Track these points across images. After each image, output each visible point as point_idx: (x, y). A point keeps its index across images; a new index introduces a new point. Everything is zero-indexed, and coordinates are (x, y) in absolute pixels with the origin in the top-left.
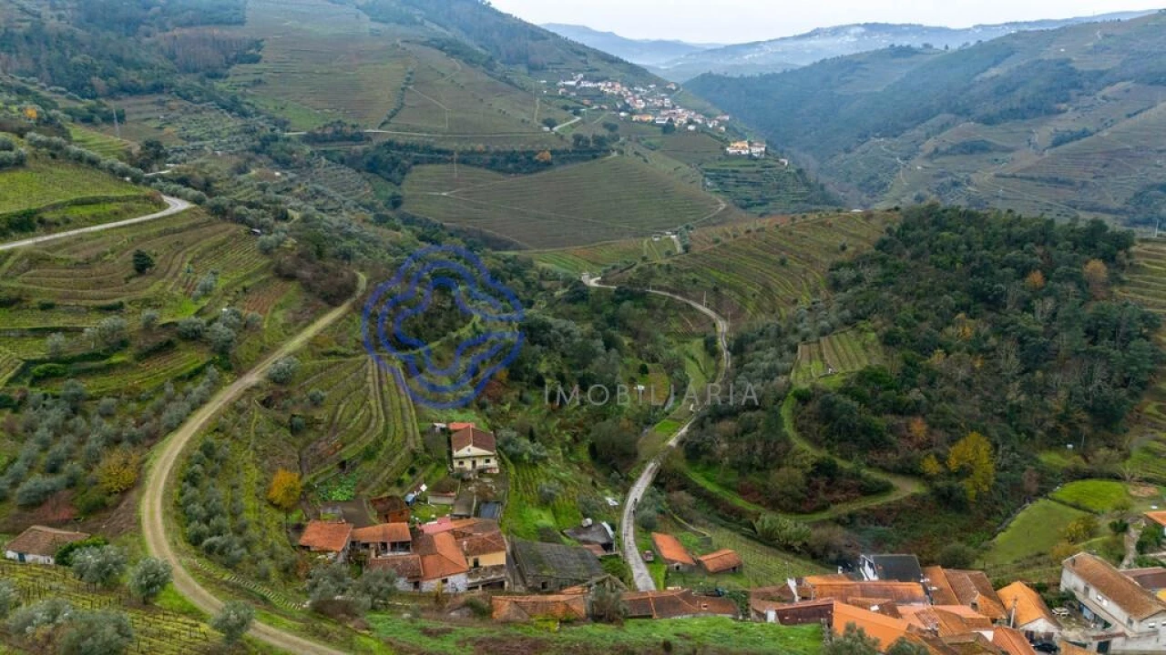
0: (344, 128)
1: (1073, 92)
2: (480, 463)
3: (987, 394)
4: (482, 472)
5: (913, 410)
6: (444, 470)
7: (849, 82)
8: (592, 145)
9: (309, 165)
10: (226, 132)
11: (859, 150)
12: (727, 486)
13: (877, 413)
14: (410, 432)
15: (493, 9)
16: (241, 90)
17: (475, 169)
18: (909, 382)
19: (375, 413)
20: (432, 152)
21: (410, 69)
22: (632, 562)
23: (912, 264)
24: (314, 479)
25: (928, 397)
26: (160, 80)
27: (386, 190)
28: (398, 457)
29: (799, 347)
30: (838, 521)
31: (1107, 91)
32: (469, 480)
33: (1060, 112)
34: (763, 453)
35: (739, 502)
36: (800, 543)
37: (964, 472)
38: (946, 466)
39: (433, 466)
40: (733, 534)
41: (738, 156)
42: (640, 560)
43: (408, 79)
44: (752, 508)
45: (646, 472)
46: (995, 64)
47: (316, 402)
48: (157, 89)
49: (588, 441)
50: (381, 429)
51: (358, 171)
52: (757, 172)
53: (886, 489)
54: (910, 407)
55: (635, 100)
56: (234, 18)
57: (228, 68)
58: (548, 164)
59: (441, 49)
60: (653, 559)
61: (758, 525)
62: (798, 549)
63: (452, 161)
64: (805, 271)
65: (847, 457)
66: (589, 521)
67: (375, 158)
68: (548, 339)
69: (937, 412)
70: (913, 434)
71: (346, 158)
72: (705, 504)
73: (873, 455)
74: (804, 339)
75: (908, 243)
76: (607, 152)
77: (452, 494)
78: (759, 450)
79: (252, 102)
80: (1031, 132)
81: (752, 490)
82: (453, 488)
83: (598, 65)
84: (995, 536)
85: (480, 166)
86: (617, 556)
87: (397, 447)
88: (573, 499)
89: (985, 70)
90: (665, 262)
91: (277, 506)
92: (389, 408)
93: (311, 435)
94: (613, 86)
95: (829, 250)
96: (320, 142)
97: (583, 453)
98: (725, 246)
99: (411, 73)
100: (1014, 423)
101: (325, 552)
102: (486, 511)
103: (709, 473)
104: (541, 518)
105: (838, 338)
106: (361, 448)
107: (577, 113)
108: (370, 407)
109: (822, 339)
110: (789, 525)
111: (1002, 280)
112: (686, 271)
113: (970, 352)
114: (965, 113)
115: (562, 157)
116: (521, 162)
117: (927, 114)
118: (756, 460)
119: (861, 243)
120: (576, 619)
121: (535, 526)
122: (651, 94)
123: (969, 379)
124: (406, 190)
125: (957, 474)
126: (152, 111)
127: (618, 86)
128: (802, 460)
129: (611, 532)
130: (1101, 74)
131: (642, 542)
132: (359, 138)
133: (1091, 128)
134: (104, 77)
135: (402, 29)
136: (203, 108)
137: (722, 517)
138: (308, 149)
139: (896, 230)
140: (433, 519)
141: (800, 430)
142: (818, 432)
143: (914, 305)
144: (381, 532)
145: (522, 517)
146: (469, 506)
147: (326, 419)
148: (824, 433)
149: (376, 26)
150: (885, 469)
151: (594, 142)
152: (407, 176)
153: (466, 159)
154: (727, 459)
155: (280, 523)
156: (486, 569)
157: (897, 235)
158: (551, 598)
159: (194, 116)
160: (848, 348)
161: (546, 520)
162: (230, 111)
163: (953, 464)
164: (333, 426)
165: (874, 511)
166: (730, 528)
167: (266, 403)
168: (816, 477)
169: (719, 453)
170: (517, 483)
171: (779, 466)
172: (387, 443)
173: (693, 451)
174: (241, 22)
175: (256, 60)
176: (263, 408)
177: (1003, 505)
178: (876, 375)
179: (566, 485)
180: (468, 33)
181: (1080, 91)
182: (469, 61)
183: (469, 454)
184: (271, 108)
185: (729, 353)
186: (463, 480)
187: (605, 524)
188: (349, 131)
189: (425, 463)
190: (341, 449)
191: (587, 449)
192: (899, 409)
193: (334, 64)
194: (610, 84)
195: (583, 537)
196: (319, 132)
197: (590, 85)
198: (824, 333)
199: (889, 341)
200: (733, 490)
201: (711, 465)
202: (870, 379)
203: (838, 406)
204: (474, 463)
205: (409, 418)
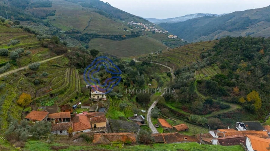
0: (75, 30)
1: (250, 24)
2: (100, 97)
3: (253, 81)
4: (101, 99)
5: (234, 85)
6: (88, 98)
7: (195, 24)
8: (135, 34)
9: (65, 38)
10: (45, 30)
11: (199, 39)
12: (178, 108)
13: (223, 86)
14: (78, 87)
15: (112, 6)
16: (50, 22)
17: (107, 39)
18: (230, 78)
19: (66, 81)
20: (96, 35)
21: (91, 17)
22: (151, 127)
23: (225, 50)
24: (40, 99)
25: (237, 81)
26: (29, 18)
27: (85, 44)
28: (72, 94)
29: (195, 72)
30: (215, 117)
31: (258, 24)
32: (96, 102)
33: (247, 29)
34: (189, 98)
35: (183, 112)
36: (204, 123)
37: (253, 102)
38: (246, 100)
39: (84, 97)
40: (182, 121)
41: (171, 38)
42: (154, 127)
43: (91, 19)
44: (186, 114)
45: (153, 104)
46: (230, 19)
47: (45, 76)
48: (28, 20)
49: (136, 96)
50: (67, 85)
51: (78, 40)
52: (176, 42)
53: (228, 107)
54: (232, 84)
55: (146, 27)
56: (49, 6)
57: (47, 17)
58: (125, 38)
59: (99, 13)
60: (158, 126)
61: (189, 118)
62: (204, 125)
63: (101, 37)
64: (193, 56)
65: (215, 98)
66: (136, 115)
67: (82, 37)
68: (124, 70)
69: (241, 85)
70: (234, 92)
71: (75, 37)
72: (172, 113)
73: (223, 98)
74: (196, 70)
75: (222, 46)
76: (139, 36)
77: (89, 105)
78: (188, 97)
79: (52, 24)
80: (240, 33)
81: (186, 109)
82: (90, 103)
83: (137, 19)
84: (265, 121)
85: (108, 39)
86: (146, 125)
87: (72, 91)
88: (131, 109)
89: (228, 20)
90: (155, 56)
91: (20, 105)
92: (71, 80)
93: (42, 86)
94: (140, 24)
95: (200, 50)
96: (69, 34)
97: (134, 99)
98: (171, 51)
99: (92, 18)
100: (263, 89)
101: (35, 121)
102: (101, 111)
103: (172, 104)
104: (120, 114)
105: (207, 69)
106: (59, 90)
107: (132, 28)
108: (65, 80)
109: (202, 69)
110: (200, 118)
111: (252, 52)
112: (161, 57)
113: (246, 70)
114: (224, 29)
115: (128, 37)
116: (118, 38)
117: (215, 30)
118: (187, 100)
119: (208, 48)
120: (131, 143)
121: (118, 116)
122: (150, 26)
123: (248, 77)
124: (89, 44)
125: (250, 103)
126: (26, 25)
127: (142, 24)
128: (201, 99)
129: (144, 118)
130: (256, 20)
131: (154, 122)
132: (78, 33)
133: (255, 32)
134: (14, 16)
135: (90, 9)
136: (39, 25)
137: (178, 117)
138: (65, 35)
139: (218, 43)
140: (82, 113)
141: (199, 91)
142: (205, 92)
143: (228, 59)
144: (60, 115)
145: (113, 113)
146: (95, 108)
147: (48, 81)
148: (207, 92)
149: (83, 8)
150: (227, 102)
151: (136, 33)
152: (90, 41)
153: (104, 37)
154: (178, 100)
155: (20, 111)
156: (98, 128)
157: (219, 44)
158: (120, 134)
159: (37, 26)
160: (210, 71)
161: (122, 114)
162: (46, 25)
163: (249, 99)
164: (50, 84)
165: (226, 113)
166: (180, 120)
167: (26, 75)
168: (206, 104)
169: (175, 98)
170: (112, 103)
171: (194, 101)
172: (68, 90)
173: (168, 98)
174: (50, 7)
175: (54, 15)
176: (25, 77)
177: (265, 112)
178: (221, 75)
179: (129, 106)
180: (106, 11)
181: (251, 24)
182: (106, 16)
183: (97, 93)
184: (57, 26)
185: (174, 75)
186: (94, 102)
187: (141, 116)
188: (76, 31)
189: (81, 96)
190: (52, 90)
191: (135, 99)
192: (229, 85)
193: (73, 16)
194: (140, 23)
195: (134, 120)
196: (69, 31)
197: (135, 23)
198: (202, 68)
199: (222, 68)
200: (181, 109)
201: (172, 102)
202: (219, 77)
203: (212, 83)
204: (98, 97)
205: (77, 83)
